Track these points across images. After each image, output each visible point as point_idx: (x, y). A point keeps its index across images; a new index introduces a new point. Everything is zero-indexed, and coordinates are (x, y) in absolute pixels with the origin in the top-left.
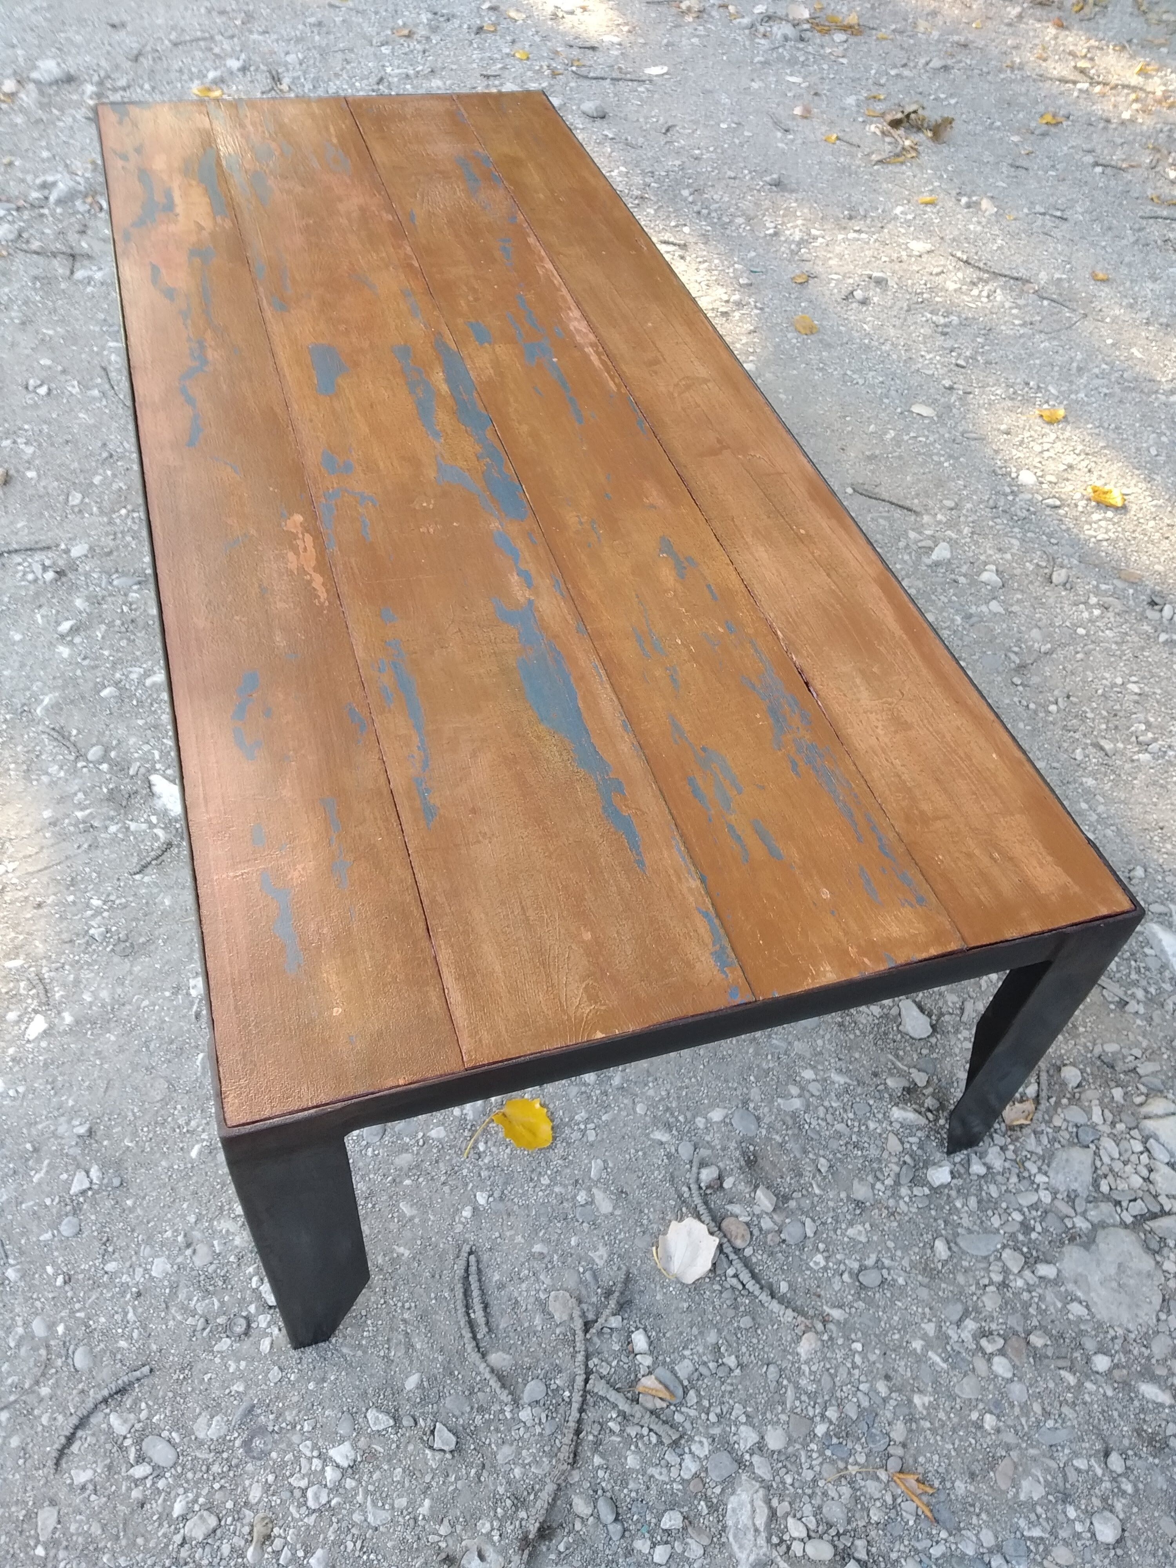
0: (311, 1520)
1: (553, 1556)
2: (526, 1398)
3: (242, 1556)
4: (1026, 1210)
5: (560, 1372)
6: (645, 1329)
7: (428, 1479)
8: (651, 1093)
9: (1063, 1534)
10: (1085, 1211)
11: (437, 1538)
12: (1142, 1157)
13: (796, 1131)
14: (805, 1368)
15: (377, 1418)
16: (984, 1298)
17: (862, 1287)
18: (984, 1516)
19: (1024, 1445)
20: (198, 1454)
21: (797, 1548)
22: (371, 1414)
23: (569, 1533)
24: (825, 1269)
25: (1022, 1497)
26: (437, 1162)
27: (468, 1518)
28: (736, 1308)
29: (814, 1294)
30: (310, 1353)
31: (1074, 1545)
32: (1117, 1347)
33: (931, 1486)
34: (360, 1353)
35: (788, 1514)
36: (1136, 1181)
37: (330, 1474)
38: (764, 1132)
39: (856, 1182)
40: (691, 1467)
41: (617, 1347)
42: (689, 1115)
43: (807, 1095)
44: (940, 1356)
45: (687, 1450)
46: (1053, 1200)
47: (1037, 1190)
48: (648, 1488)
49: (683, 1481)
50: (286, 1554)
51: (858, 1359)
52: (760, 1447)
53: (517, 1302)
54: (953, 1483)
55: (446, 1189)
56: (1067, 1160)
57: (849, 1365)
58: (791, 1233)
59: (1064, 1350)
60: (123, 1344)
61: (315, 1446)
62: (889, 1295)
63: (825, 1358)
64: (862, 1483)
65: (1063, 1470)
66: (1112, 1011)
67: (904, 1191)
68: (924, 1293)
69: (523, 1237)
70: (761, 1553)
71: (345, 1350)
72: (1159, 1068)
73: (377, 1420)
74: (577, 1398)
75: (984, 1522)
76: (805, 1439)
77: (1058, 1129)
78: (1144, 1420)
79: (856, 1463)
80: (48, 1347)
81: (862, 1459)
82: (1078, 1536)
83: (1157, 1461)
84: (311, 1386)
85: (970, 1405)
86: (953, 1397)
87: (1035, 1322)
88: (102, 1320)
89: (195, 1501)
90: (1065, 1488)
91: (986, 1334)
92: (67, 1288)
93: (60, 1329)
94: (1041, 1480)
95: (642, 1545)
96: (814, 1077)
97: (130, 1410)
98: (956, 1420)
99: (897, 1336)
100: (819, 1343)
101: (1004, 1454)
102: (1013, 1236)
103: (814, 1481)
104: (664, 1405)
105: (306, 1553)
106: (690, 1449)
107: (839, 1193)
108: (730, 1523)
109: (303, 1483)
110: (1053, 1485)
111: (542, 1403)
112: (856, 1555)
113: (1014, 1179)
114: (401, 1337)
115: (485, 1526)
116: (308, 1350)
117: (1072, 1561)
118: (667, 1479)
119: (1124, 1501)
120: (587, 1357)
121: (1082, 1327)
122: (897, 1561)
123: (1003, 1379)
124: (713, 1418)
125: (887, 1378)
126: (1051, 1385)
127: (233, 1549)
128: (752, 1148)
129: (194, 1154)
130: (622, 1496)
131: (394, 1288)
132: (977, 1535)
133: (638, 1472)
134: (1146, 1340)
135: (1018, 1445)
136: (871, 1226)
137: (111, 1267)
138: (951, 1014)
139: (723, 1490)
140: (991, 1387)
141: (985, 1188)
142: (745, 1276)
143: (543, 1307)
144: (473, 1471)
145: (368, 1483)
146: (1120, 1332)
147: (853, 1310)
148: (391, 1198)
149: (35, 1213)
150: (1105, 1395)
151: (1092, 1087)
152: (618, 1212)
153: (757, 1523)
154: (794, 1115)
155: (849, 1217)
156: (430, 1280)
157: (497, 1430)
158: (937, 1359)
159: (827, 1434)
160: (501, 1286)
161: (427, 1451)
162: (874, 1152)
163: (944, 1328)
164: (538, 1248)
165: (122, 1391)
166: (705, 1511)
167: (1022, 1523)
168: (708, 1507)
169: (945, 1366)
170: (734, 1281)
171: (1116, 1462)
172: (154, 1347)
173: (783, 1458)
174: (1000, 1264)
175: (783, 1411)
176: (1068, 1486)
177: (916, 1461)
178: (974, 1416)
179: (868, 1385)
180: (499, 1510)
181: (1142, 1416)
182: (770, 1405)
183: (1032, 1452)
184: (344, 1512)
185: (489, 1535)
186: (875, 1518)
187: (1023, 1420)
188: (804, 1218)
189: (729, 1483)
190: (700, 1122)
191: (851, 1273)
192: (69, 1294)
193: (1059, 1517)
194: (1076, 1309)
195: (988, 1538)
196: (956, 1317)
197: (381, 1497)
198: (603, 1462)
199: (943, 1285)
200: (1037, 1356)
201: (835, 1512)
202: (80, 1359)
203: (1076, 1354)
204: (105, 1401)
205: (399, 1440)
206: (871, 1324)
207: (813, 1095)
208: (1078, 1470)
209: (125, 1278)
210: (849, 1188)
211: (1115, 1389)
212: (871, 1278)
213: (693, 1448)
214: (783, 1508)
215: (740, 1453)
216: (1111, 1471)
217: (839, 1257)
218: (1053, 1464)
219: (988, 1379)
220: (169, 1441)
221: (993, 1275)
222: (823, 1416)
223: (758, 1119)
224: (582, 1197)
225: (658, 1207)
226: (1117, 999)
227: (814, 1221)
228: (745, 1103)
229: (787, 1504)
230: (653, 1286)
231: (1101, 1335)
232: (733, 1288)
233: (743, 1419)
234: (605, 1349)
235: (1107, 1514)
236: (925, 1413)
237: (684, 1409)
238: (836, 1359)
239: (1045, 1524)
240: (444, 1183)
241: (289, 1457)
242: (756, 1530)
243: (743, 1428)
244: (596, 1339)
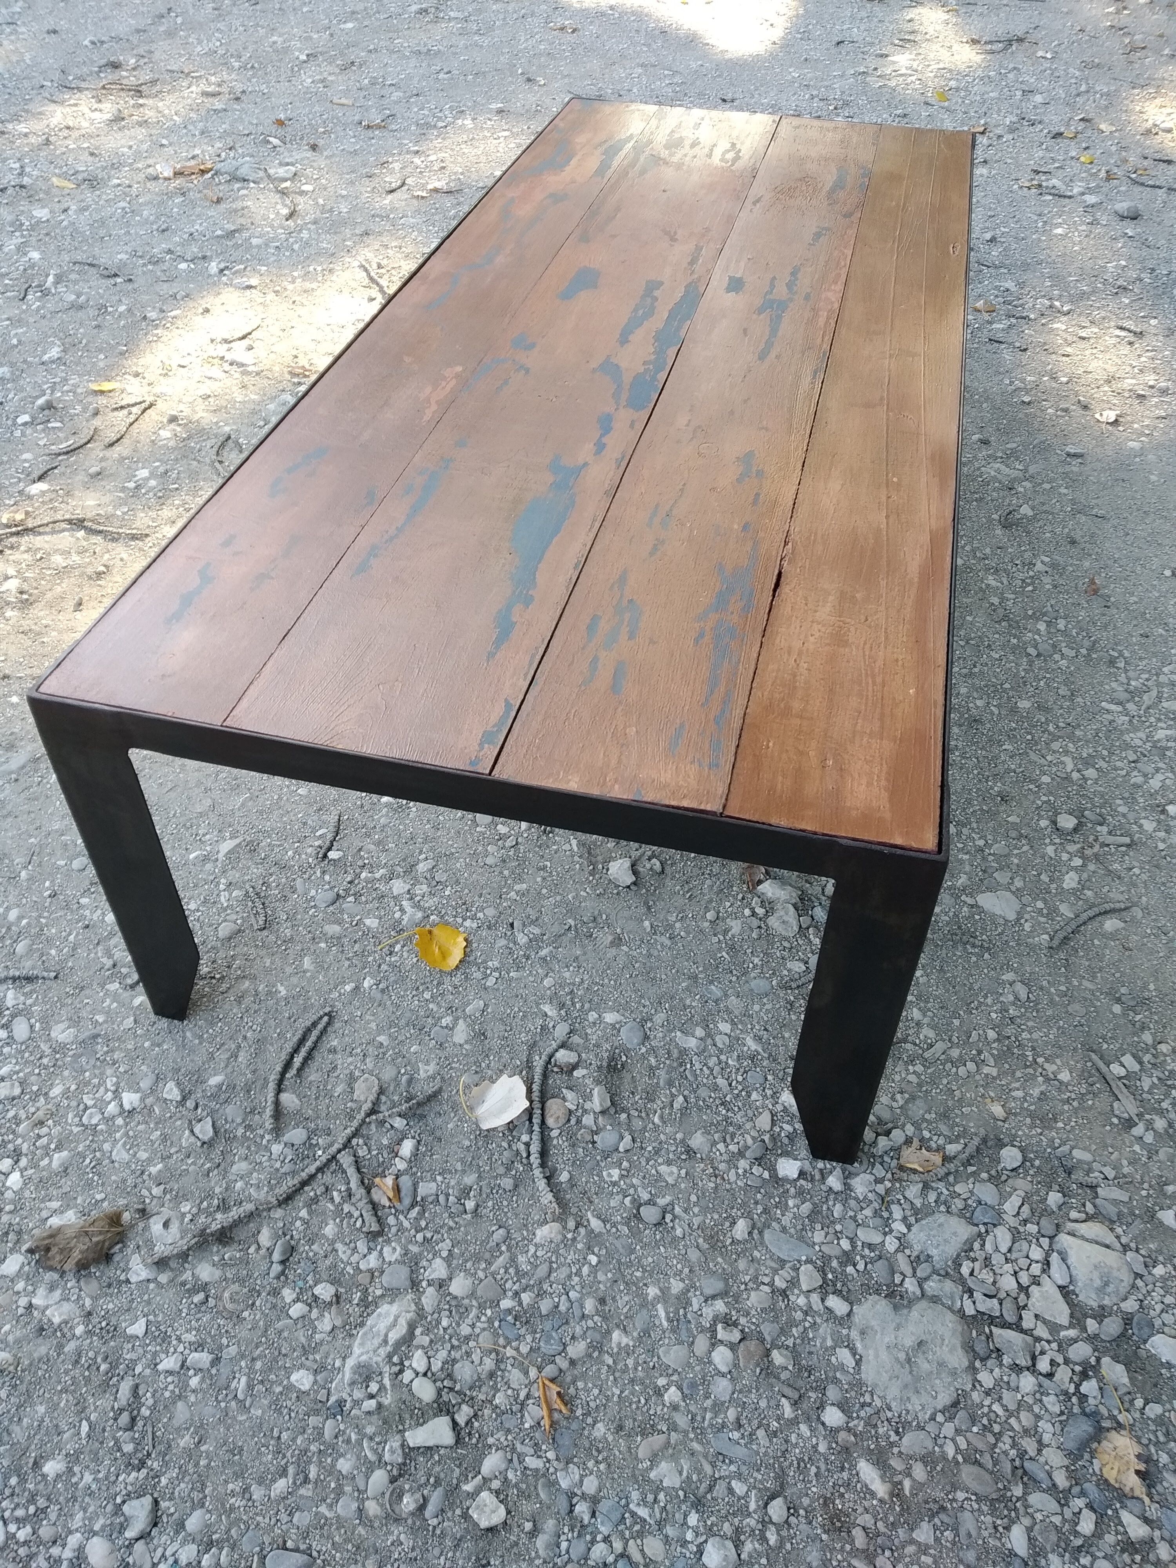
0: (76, 1130)
1: (216, 1258)
2: (288, 1137)
3: (18, 1125)
4: (859, 1243)
5: (329, 1135)
6: (419, 1142)
7: (173, 1151)
8: (567, 975)
9: (670, 1531)
10: (926, 1279)
11: (146, 1193)
12: (1034, 1265)
13: (675, 1064)
14: (532, 1249)
15: (171, 1089)
16: (753, 1293)
17: (638, 1216)
18: (602, 1467)
19: (692, 1436)
20: (42, 1046)
21: (407, 1376)
22: (171, 1085)
23: (241, 1250)
24: (615, 1184)
25: (653, 1475)
26: (355, 942)
27: (180, 1194)
28: (508, 1169)
29: (588, 1198)
30: (164, 1023)
31: (673, 1548)
32: (862, 1414)
33: (572, 1411)
34: (197, 1041)
35: (423, 1347)
36: (1008, 1283)
37: (112, 1108)
38: (644, 1050)
39: (699, 1132)
40: (372, 1261)
41: (385, 1142)
42: (587, 1006)
43: (709, 1041)
44: (667, 1313)
45: (379, 1248)
46: (897, 1251)
47: (885, 1234)
48: (326, 1257)
49: (357, 1269)
50: (44, 1141)
51: (585, 1270)
52: (442, 1284)
53: (336, 1066)
54: (595, 1422)
55: (347, 963)
56: (940, 1225)
57: (574, 1271)
58: (606, 1139)
59: (800, 1383)
60: (53, 952)
61: (117, 1085)
62: (658, 1237)
63: (556, 1252)
64: (509, 1368)
65: (714, 1481)
66: (1111, 1124)
67: (743, 1164)
68: (694, 1255)
69: (377, 1025)
70: (375, 1359)
71: (188, 1034)
72: (1126, 1199)
73: (172, 1092)
74: (324, 1159)
75: (599, 1470)
76: (485, 1302)
77: (955, 1195)
78: (842, 1496)
79: (517, 1349)
80: (9, 928)
81: (524, 1349)
82: (684, 1543)
83: (824, 1537)
84: (147, 1044)
85: (665, 1370)
86: (651, 1352)
87: (790, 1342)
88: (53, 931)
89: (18, 1073)
90: (704, 1497)
91: (729, 1323)
92: (49, 900)
93: (24, 922)
94: (685, 1474)
95: (288, 1294)
96: (728, 1032)
97: (24, 994)
98: (640, 1374)
99: (638, 1274)
100: (560, 1237)
101: (664, 1429)
102: (826, 1259)
103: (467, 1338)
104: (387, 1204)
105: (57, 1147)
106: (382, 1249)
107: (677, 1133)
108: (369, 1323)
109: (90, 1103)
110: (693, 1486)
111: (295, 1147)
112: (456, 1416)
113: (868, 1212)
114: (233, 1046)
115: (186, 1207)
116: (164, 1020)
117: (660, 1559)
118: (345, 1259)
119: (757, 1546)
120: (355, 1135)
121: (838, 1375)
122: (490, 1447)
123: (716, 1369)
124: (420, 1237)
125: (602, 1301)
126: (763, 1404)
127: (15, 1117)
128: (624, 1058)
129: (192, 856)
130: (302, 1249)
131: (255, 1012)
132: (582, 1476)
133: (328, 1239)
134: (901, 1427)
135: (686, 1432)
136: (687, 1174)
137: (84, 901)
138: (915, 1044)
139: (383, 1295)
140: (698, 1368)
141: (831, 1203)
142: (535, 1148)
143: (352, 1080)
144: (208, 1165)
145: (131, 1129)
146: (878, 1402)
147: (614, 1230)
148: (302, 950)
149: (66, 845)
150: (815, 1447)
151: (1029, 1178)
152: (467, 1047)
153: (390, 1335)
154: (683, 1052)
155: (671, 1156)
156: (285, 1020)
157: (248, 1148)
158: (662, 1313)
159: (509, 1311)
160: (333, 1051)
161: (187, 1132)
162: (739, 1118)
163: (690, 1294)
164: (382, 1038)
165: (29, 979)
166: (356, 1302)
167: (635, 1495)
168: (361, 1300)
169: (665, 1324)
170: (522, 1147)
171: (777, 1510)
172: (70, 964)
173: (453, 1303)
174: (793, 1274)
175: (484, 1270)
176: (709, 1496)
177: (574, 1382)
178: (661, 1382)
179: (578, 1295)
180: (205, 1203)
181: (842, 1490)
182: (477, 1258)
183: (696, 1446)
184: (101, 1138)
185: (184, 1215)
186: (497, 1401)
187: (708, 1415)
188: (627, 1134)
189: (392, 1294)
190: (593, 1016)
191: (634, 1201)
192: (47, 904)
193: (677, 1515)
194: (844, 1356)
195: (590, 1485)
196: (709, 1292)
197: (132, 1143)
198: (306, 1216)
199: (720, 1260)
200: (768, 1371)
201: (464, 1372)
202: (20, 948)
203: (813, 1395)
204: (14, 979)
205: (175, 1114)
206: (621, 1250)
207: (715, 1045)
208: (731, 1491)
209: (87, 913)
210: (690, 1134)
211: (830, 1448)
212: (650, 1214)
213: (385, 1249)
214: (422, 1339)
215: (421, 1277)
216: (766, 1514)
217: (634, 1181)
218: (708, 1469)
219: (700, 1360)
220: (31, 1027)
221: (777, 1278)
222: (516, 1294)
223: (646, 1037)
224: (447, 1021)
225: (503, 1060)
226: (1126, 1115)
227: (634, 1140)
228: (644, 1021)
229: (427, 1339)
230: (452, 1115)
231: (853, 1394)
232: (518, 1153)
233: (445, 1254)
234: (375, 1138)
235: (729, 1544)
236: (615, 1350)
237: (401, 1217)
238: (566, 1258)
239: (657, 1510)
240: (348, 959)
241: (96, 1081)
242: (385, 1341)
243: (438, 1261)
244: (373, 1126)
